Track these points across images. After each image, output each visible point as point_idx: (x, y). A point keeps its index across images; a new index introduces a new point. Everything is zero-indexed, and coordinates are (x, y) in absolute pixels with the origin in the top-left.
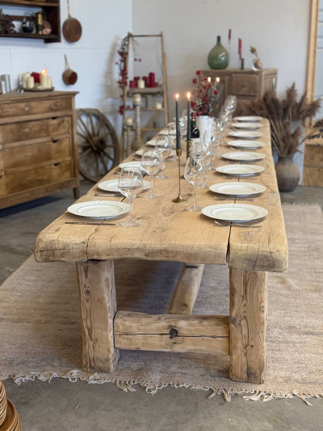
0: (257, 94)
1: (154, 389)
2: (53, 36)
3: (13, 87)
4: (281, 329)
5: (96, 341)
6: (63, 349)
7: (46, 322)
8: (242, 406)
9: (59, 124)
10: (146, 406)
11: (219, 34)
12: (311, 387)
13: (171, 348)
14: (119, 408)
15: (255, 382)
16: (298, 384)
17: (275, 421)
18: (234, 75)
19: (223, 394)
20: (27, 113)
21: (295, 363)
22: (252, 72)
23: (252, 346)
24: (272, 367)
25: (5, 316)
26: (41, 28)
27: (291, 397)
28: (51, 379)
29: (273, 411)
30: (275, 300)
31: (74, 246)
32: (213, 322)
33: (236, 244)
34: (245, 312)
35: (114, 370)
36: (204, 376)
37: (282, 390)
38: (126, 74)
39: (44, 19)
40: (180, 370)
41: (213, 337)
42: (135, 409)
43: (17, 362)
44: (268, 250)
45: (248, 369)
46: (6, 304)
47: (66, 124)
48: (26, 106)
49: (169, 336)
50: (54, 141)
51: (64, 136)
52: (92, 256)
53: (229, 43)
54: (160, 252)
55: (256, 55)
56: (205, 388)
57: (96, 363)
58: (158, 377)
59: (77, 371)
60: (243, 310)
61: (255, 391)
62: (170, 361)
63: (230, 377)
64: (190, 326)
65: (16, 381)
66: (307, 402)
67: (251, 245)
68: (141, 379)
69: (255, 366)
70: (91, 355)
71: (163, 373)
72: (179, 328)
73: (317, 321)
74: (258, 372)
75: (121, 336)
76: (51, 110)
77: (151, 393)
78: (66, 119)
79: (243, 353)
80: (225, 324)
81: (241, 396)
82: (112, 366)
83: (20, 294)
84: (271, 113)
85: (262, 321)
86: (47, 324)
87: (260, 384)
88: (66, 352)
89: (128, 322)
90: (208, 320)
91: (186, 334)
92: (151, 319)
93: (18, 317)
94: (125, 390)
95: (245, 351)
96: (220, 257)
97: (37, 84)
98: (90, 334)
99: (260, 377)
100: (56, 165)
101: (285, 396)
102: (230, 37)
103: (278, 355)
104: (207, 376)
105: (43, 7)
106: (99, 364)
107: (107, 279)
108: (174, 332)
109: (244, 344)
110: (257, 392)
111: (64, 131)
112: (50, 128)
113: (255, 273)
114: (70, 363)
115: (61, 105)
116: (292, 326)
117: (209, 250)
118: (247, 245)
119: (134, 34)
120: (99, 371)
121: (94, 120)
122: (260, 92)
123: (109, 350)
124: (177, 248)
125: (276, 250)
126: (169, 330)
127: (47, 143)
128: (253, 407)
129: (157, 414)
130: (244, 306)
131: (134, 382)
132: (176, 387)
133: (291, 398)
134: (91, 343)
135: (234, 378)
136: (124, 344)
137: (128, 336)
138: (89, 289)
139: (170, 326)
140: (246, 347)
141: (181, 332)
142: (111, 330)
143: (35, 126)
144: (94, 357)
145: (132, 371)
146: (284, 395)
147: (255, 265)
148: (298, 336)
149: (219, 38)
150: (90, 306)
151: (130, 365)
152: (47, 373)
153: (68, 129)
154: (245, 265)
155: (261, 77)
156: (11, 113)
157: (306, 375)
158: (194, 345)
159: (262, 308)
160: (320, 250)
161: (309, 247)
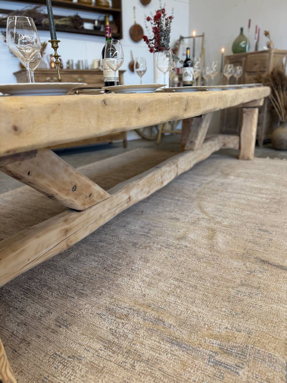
0: (266, 70)
2: (118, 36)
11: (242, 26)
18: (249, 56)
22: (264, 52)
48: (81, 77)
53: (249, 31)
55: (269, 38)
84: (276, 85)
102: (249, 26)
122: (269, 68)
149: (242, 30)
155: (270, 55)
160: (282, 204)
161: (272, 198)
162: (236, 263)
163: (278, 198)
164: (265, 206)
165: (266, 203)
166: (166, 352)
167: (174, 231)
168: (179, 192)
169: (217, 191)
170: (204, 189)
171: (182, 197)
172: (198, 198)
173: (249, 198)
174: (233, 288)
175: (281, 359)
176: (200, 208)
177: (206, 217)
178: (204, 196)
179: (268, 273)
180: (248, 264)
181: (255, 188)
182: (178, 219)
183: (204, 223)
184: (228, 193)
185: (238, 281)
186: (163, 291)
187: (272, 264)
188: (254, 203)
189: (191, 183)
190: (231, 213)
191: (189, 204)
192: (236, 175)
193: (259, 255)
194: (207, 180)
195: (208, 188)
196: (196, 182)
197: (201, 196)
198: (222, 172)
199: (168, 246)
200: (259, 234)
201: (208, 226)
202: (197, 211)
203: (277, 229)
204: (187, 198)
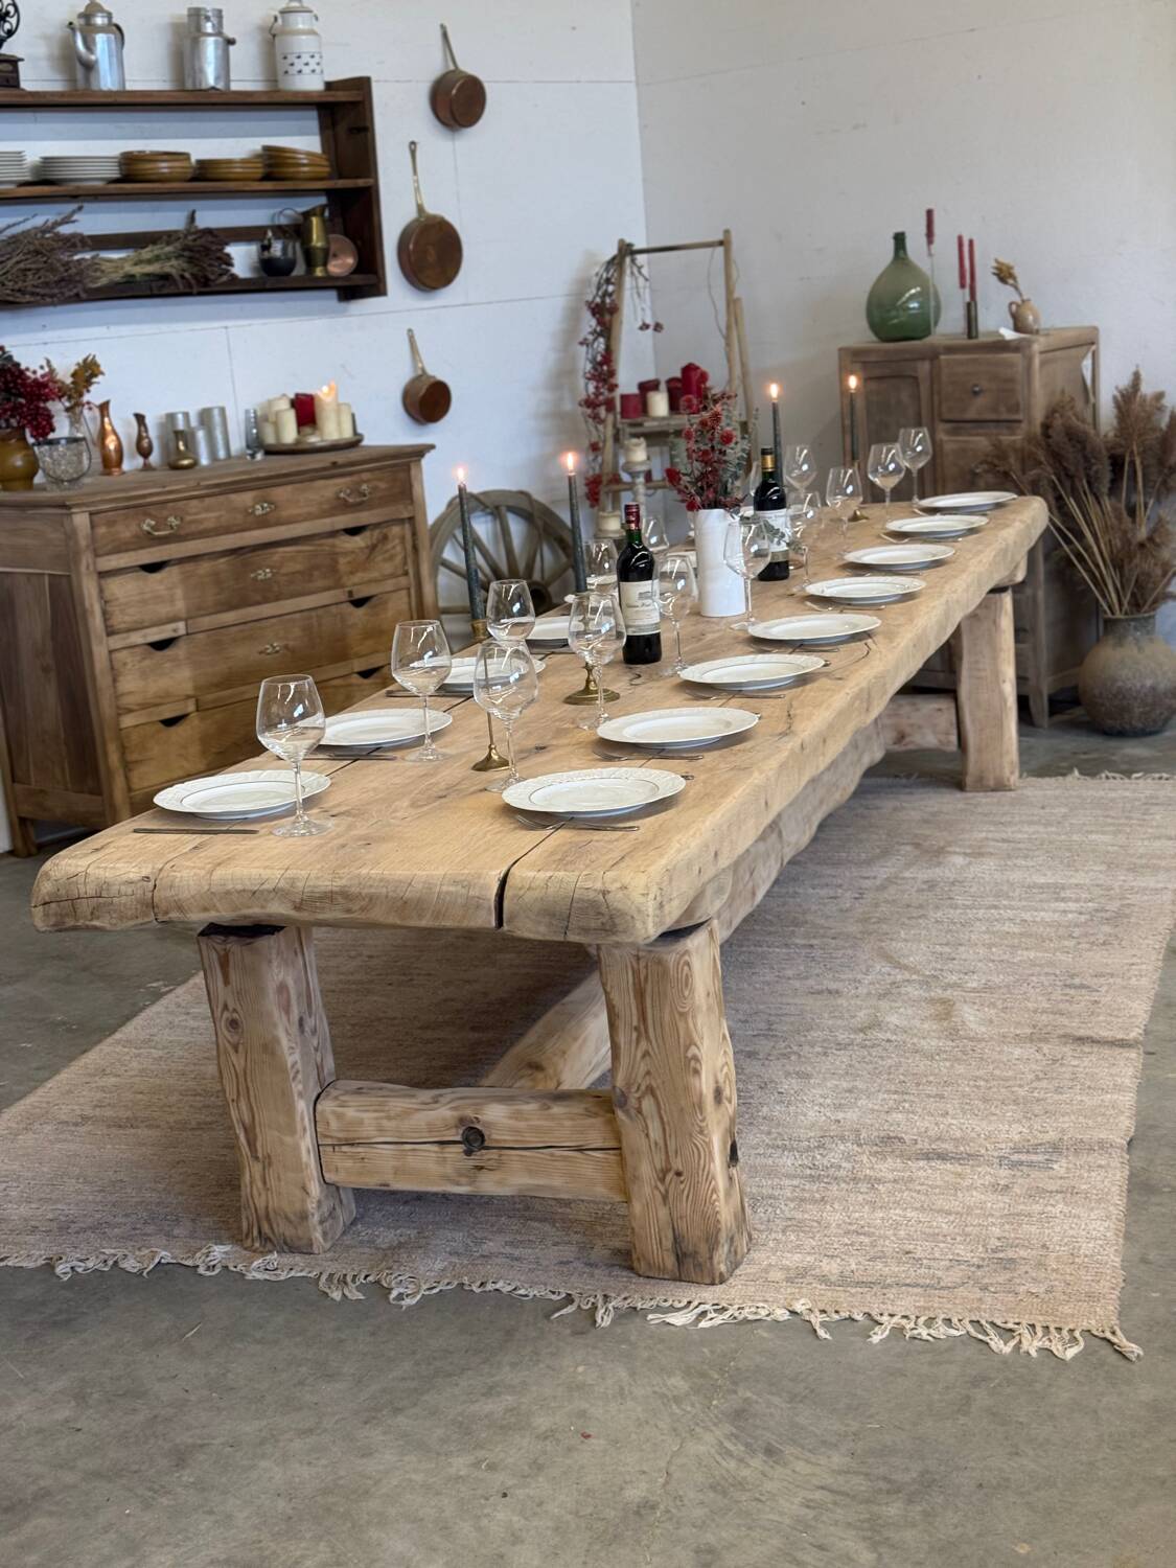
1: (413, 1295)
2: (359, 280)
3: (237, 444)
4: (860, 1145)
5: (267, 1162)
6: (217, 1194)
7: (200, 1126)
8: (633, 1338)
9: (373, 548)
10: (373, 1334)
11: (899, 230)
12: (853, 1295)
13: (470, 1184)
14: (298, 1339)
15: (699, 1280)
16: (823, 1287)
17: (703, 1375)
18: (942, 357)
19: (595, 1308)
20: (263, 522)
21: (847, 1232)
22: (1002, 346)
23: (679, 1174)
24: (771, 1244)
25: (98, 1112)
26: (319, 256)
27: (787, 1316)
28: (152, 1266)
29: (712, 1352)
30: (890, 1067)
31: (123, 887)
32: (577, 1108)
33: (520, 875)
34: (648, 1073)
35: (328, 1246)
36: (568, 1262)
37: (766, 1301)
38: (612, 373)
39: (329, 228)
40: (508, 1250)
41: (580, 1149)
42: (341, 1341)
43: (82, 1225)
44: (598, 886)
45: (676, 1240)
46: (113, 1080)
47: (395, 547)
48: (258, 501)
49: (461, 1148)
50: (359, 603)
51: (389, 585)
52: (166, 913)
53: (930, 254)
54: (330, 897)
55: (1016, 288)
56: (554, 1293)
57: (275, 1226)
58: (438, 1266)
59: (227, 1248)
60: (643, 1068)
61: (689, 1303)
62: (492, 1226)
63: (636, 1264)
64: (516, 1119)
65: (59, 1270)
66: (821, 1333)
67: (562, 873)
68: (390, 1268)
69: (693, 1235)
70: (260, 1203)
71: (458, 1254)
72: (488, 1125)
73: (985, 1122)
74: (703, 1249)
75: (337, 1148)
76: (343, 506)
77: (403, 1303)
78: (396, 530)
79: (656, 1193)
80: (607, 1112)
81: (645, 1312)
82: (318, 1235)
83: (160, 1053)
85: (695, 1100)
86: (199, 1132)
87: (713, 1284)
88: (218, 1203)
89: (351, 1109)
90: (565, 1103)
91: (505, 1141)
92: (414, 1101)
93: (129, 1114)
94: (336, 1295)
95: (662, 1189)
96: (478, 907)
97: (307, 430)
98: (252, 1144)
99: (712, 1264)
100: (366, 674)
101: (768, 1315)
102: (930, 234)
103: (812, 1212)
104: (579, 1265)
105: (328, 192)
106: (283, 1228)
107: (282, 988)
108: (474, 1138)
109: (658, 1167)
110: (695, 1303)
111: (388, 568)
112: (342, 560)
113: (660, 962)
114: (220, 1229)
115: (375, 489)
116: (891, 1134)
117: (452, 889)
118: (549, 874)
119: (639, 244)
120: (285, 1248)
121: (516, 527)
122: (1029, 407)
123: (304, 1189)
124: (371, 886)
125: (618, 885)
126: (461, 1132)
127: (334, 609)
128: (662, 1341)
129: (392, 1354)
130: (644, 1056)
131: (366, 1276)
132: (478, 1291)
133: (781, 1319)
134: (257, 1168)
135: (642, 1267)
136: (345, 1170)
137: (354, 1150)
138: (235, 1015)
139: (462, 1120)
140: (662, 1175)
141: (494, 1137)
142: (305, 1129)
143: (291, 560)
144: (267, 1208)
145: (377, 1249)
146: (763, 1313)
147: (567, 927)
148: (899, 1163)
149: (900, 239)
150: (242, 1062)
151: (378, 1236)
152: (147, 1251)
153: (405, 563)
154: (542, 929)
155: (1029, 360)
156: (209, 525)
157: (859, 1263)
158: (530, 1172)
159: (693, 1063)
160: (1125, 920)
161: (1097, 911)
162: (1017, 1052)
163: (1114, 906)
164: (1077, 932)
165: (1077, 925)
166: (920, 1169)
167: (841, 1018)
168: (796, 923)
169: (921, 906)
170: (877, 905)
171: (814, 937)
172: (870, 934)
173: (1027, 916)
174: (1020, 1086)
175: (1119, 1140)
176: (887, 957)
177: (914, 977)
178: (884, 926)
179: (1093, 1058)
180: (1046, 1048)
181: (1041, 887)
182: (837, 992)
183: (914, 992)
184: (958, 911)
185: (1031, 1076)
186: (873, 1110)
187: (1099, 1042)
188: (1042, 929)
189: (823, 892)
190: (980, 961)
191: (850, 952)
192: (968, 851)
193: (1069, 1031)
194: (875, 878)
195: (887, 902)
196: (840, 886)
197: (875, 927)
198: (917, 846)
199: (841, 1046)
200: (1066, 995)
201: (927, 995)
202: (881, 967)
203: (1111, 980)
204: (833, 938)
